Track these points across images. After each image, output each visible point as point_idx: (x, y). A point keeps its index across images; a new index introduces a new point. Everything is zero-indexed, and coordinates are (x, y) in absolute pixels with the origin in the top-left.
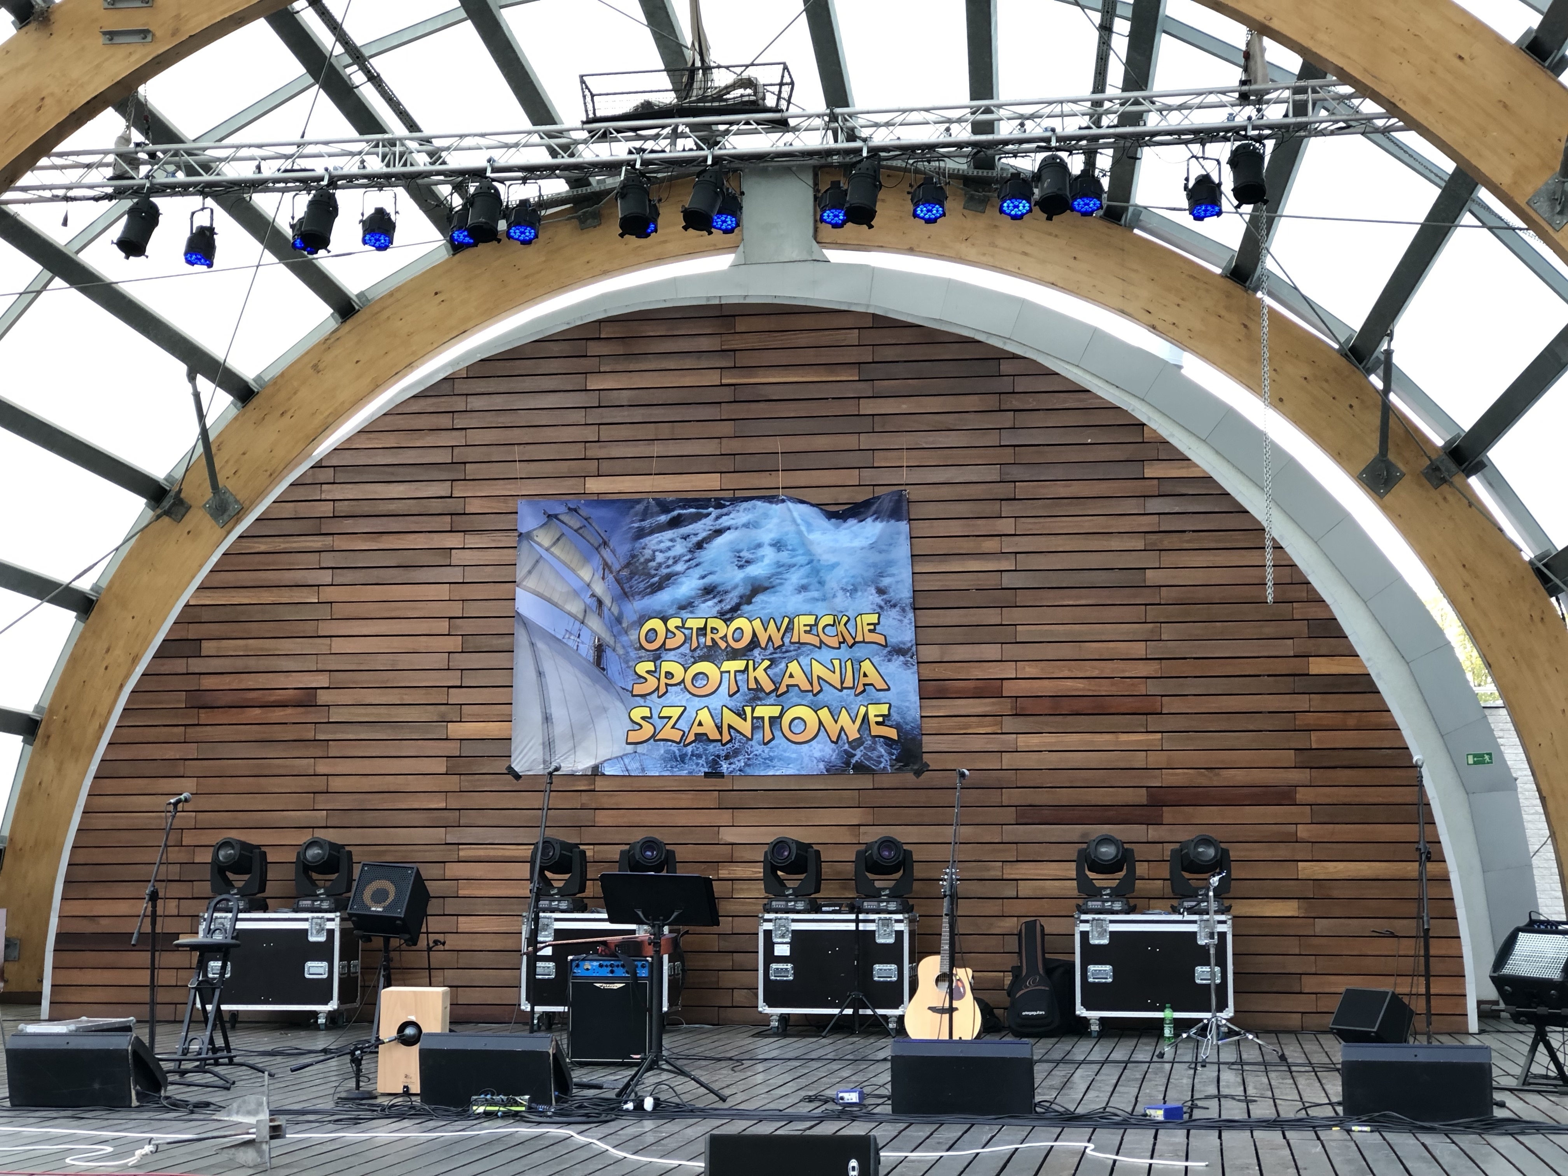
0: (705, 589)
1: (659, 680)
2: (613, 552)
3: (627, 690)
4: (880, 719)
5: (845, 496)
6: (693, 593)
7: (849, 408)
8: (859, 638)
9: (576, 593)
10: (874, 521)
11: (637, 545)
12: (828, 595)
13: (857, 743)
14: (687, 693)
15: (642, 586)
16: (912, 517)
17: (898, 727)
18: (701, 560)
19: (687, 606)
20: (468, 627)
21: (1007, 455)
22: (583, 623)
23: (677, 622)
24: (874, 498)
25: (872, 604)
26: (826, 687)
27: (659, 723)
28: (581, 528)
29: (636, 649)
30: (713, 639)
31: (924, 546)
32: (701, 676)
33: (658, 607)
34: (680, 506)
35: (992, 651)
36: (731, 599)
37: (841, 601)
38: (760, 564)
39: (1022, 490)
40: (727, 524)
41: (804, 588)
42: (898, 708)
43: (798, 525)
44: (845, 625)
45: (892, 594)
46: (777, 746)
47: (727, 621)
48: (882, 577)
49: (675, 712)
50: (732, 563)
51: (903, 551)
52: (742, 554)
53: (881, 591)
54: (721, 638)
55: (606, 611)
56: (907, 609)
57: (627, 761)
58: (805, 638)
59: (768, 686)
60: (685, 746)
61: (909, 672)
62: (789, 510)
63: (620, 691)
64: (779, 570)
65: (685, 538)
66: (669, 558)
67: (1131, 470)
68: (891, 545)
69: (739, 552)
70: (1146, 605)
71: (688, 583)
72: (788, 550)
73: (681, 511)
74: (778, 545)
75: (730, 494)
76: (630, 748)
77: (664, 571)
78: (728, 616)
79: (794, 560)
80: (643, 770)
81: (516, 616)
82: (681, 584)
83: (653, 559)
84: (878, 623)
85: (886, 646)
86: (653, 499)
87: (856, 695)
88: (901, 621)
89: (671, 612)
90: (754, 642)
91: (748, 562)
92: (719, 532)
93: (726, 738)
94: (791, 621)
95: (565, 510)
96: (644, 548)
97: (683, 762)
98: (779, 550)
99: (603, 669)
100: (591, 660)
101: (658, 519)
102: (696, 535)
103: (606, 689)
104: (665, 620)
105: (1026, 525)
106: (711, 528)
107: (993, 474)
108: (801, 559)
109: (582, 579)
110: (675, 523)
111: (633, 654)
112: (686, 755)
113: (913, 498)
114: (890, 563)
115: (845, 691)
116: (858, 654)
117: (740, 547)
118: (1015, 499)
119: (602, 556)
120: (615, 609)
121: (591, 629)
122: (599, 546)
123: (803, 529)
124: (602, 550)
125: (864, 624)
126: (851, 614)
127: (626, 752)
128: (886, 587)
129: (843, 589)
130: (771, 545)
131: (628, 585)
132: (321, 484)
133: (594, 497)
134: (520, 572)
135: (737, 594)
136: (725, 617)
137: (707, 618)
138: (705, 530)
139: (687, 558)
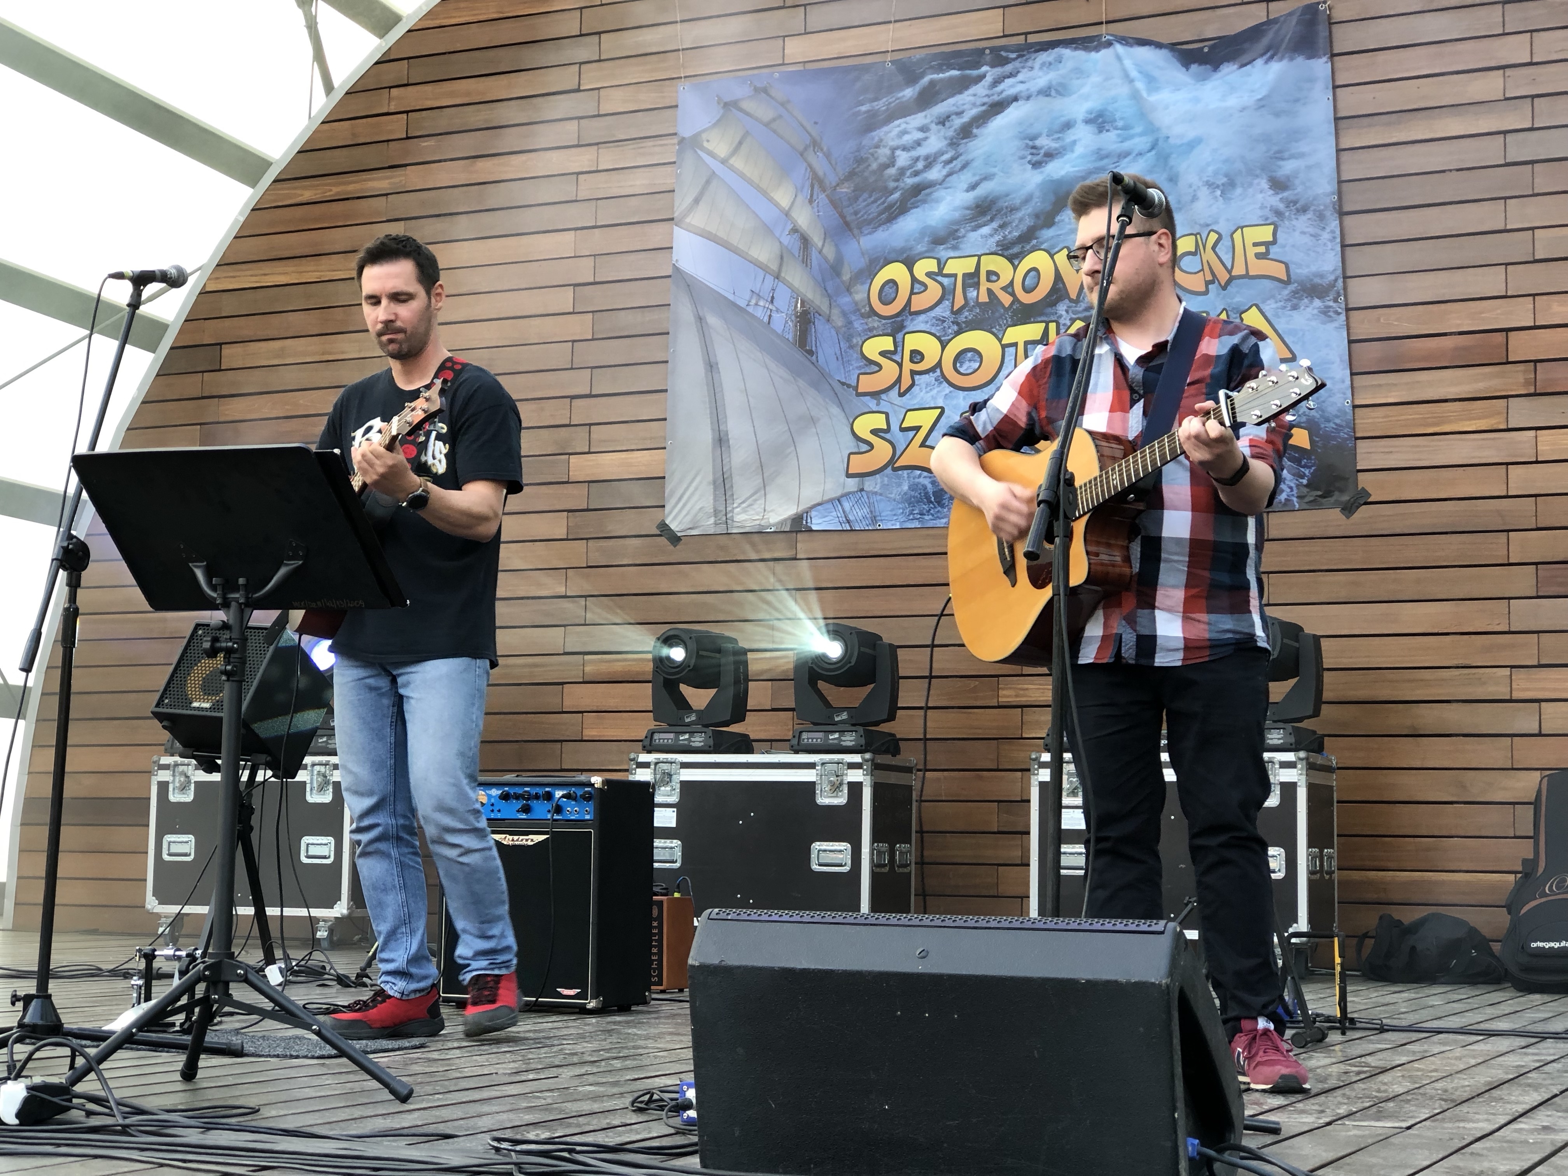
0: (978, 206)
1: (900, 365)
2: (828, 156)
3: (849, 386)
6: (957, 215)
8: (1239, 270)
9: (767, 230)
10: (1266, 62)
11: (866, 141)
14: (945, 384)
15: (874, 209)
16: (1335, 50)
17: (1311, 426)
18: (970, 157)
19: (946, 237)
20: (602, 298)
22: (777, 277)
23: (930, 265)
24: (1267, 23)
25: (1262, 207)
27: (901, 440)
28: (774, 120)
29: (863, 316)
30: (990, 291)
31: (1357, 101)
32: (969, 355)
33: (898, 243)
34: (932, 67)
35: (1485, 282)
36: (1021, 220)
38: (1069, 156)
40: (1012, 92)
43: (1132, 83)
44: (1214, 248)
45: (1300, 189)
47: (1014, 259)
48: (1283, 159)
49: (925, 419)
50: (1022, 158)
51: (1318, 112)
52: (1038, 143)
53: (1278, 185)
54: (1002, 289)
55: (814, 254)
56: (1328, 214)
57: (847, 505)
61: (1331, 326)
62: (1119, 58)
63: (838, 387)
68: (1297, 100)
69: (1034, 138)
71: (949, 198)
72: (1116, 128)
73: (936, 77)
74: (1099, 121)
75: (1019, 41)
76: (852, 484)
77: (910, 181)
78: (1016, 250)
79: (1126, 145)
80: (874, 519)
81: (673, 275)
82: (937, 201)
83: (892, 162)
84: (1274, 242)
85: (1288, 282)
86: (890, 63)
88: (1316, 236)
89: (920, 248)
90: (1058, 291)
91: (1050, 155)
92: (998, 107)
95: (751, 93)
96: (877, 146)
97: (939, 503)
98: (1101, 129)
99: (811, 353)
100: (790, 337)
101: (901, 94)
102: (959, 114)
103: (815, 385)
104: (910, 265)
106: (986, 100)
108: (1138, 142)
109: (777, 205)
110: (926, 99)
111: (858, 325)
113: (1337, 16)
114: (1296, 135)
116: (1238, 299)
117: (1033, 129)
119: (810, 166)
120: (829, 252)
121: (790, 286)
122: (806, 149)
123: (1140, 85)
124: (811, 157)
125: (1249, 244)
126: (1223, 227)
127: (847, 490)
128: (1288, 178)
129: (1210, 185)
130: (1087, 122)
131: (851, 210)
132: (390, 87)
133: (800, 67)
134: (681, 203)
135: (1030, 210)
136: (1011, 251)
137: (979, 256)
138: (974, 105)
139: (946, 157)
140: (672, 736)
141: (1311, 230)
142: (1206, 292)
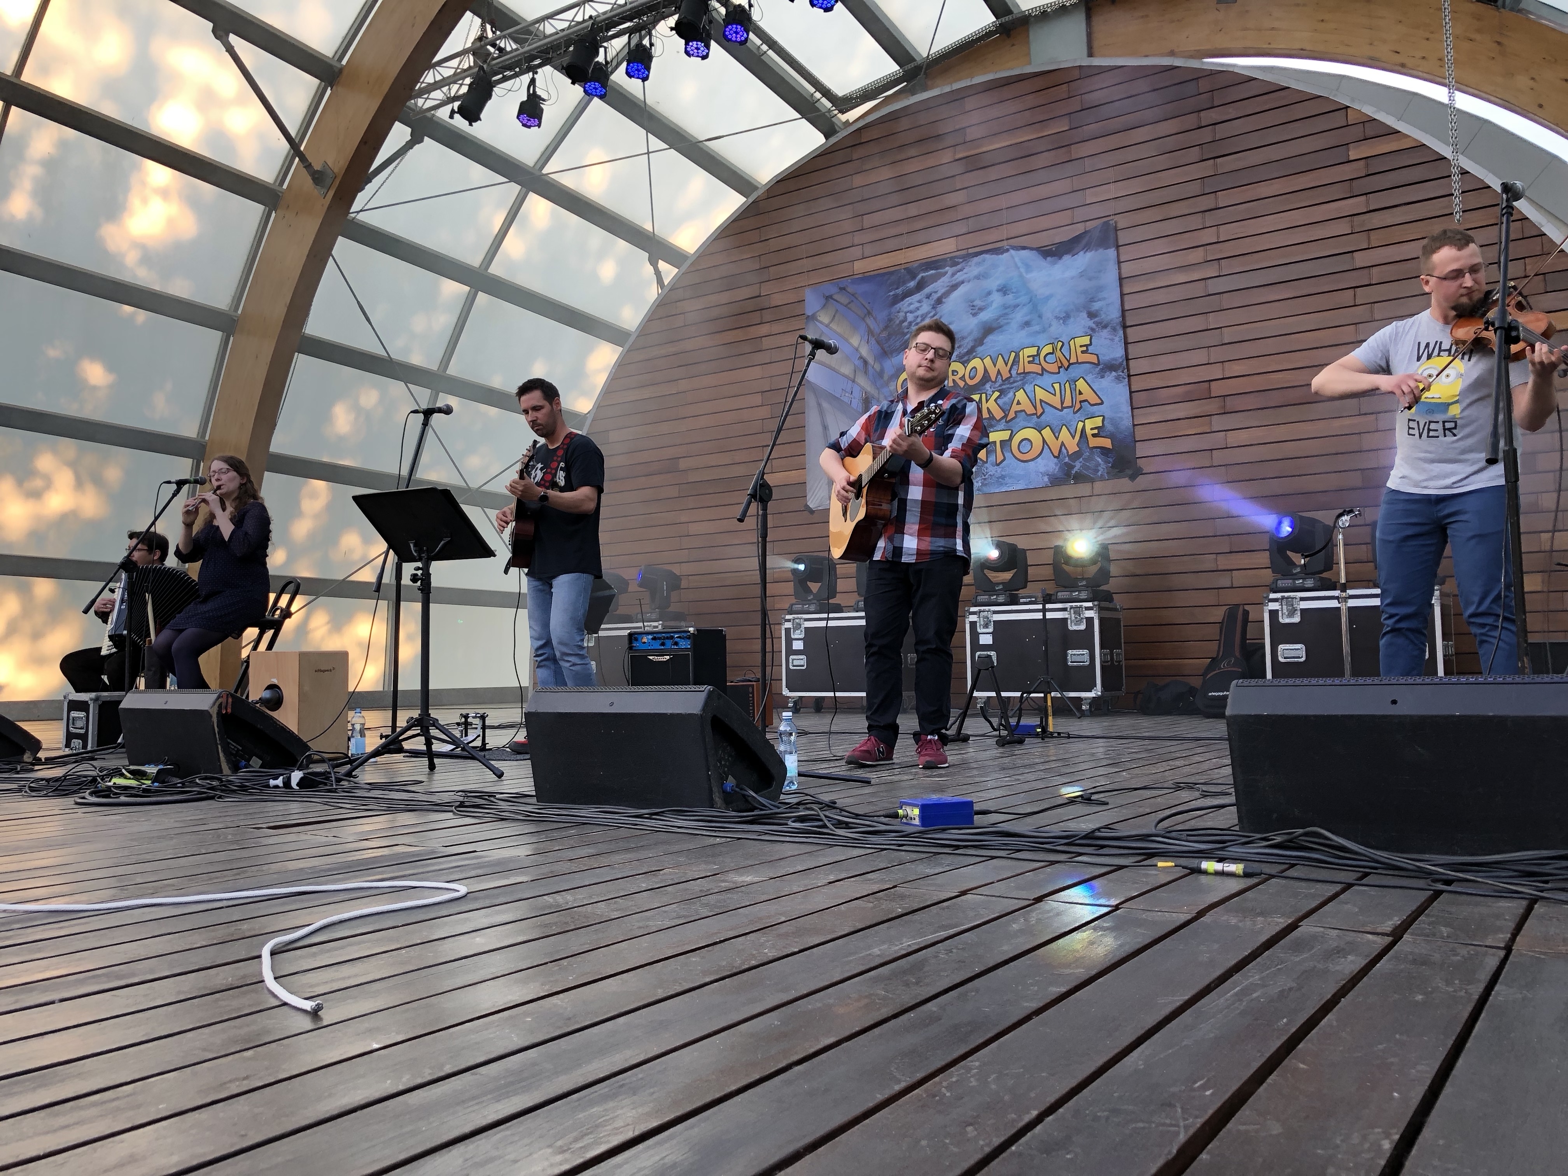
2: (875, 319)
4: (1096, 431)
7: (1062, 156)
8: (1073, 360)
9: (848, 357)
10: (1084, 253)
11: (893, 310)
12: (1047, 326)
13: (1076, 455)
15: (898, 343)
16: (1119, 244)
17: (1111, 436)
21: (1208, 168)
22: (854, 381)
24: (1084, 233)
25: (1084, 327)
26: (1048, 409)
28: (849, 303)
31: (1130, 269)
34: (922, 270)
35: (1199, 356)
36: (968, 343)
37: (1056, 329)
38: (990, 309)
39: (1223, 198)
40: (961, 279)
41: (1027, 324)
42: (1112, 419)
43: (1019, 269)
44: (1061, 350)
45: (1103, 316)
46: (1008, 466)
47: (965, 363)
48: (1094, 302)
50: (968, 311)
51: (1111, 277)
52: (975, 303)
53: (1091, 315)
54: (961, 378)
55: (870, 368)
56: (1117, 328)
58: (1030, 368)
59: (998, 414)
61: (1121, 385)
62: (1013, 257)
64: (1006, 311)
66: (918, 317)
67: (1336, 156)
68: (1100, 271)
69: (972, 301)
70: (1355, 288)
72: (1013, 293)
73: (925, 274)
74: (1004, 290)
75: (964, 253)
78: (966, 358)
79: (1018, 301)
81: (806, 384)
83: (906, 319)
84: (1091, 344)
85: (1098, 364)
86: (903, 270)
87: (1075, 413)
88: (1112, 340)
90: (986, 377)
91: (981, 309)
92: (954, 287)
94: (1017, 355)
95: (838, 291)
96: (899, 312)
98: (1005, 294)
101: (909, 285)
102: (936, 292)
105: (1228, 230)
106: (948, 284)
107: (1195, 188)
108: (1023, 299)
109: (853, 346)
110: (920, 287)
113: (1120, 226)
114: (1100, 289)
115: (1065, 410)
116: (1074, 375)
117: (973, 297)
118: (1217, 208)
119: (867, 324)
120: (877, 367)
121: (860, 385)
122: (865, 316)
123: (1023, 270)
124: (868, 320)
125: (1078, 347)
126: (1065, 339)
128: (1097, 311)
129: (1057, 318)
130: (998, 291)
131: (887, 345)
133: (860, 276)
135: (972, 338)
136: (964, 359)
138: (943, 286)
139: (932, 314)
140: (801, 606)
141: (1110, 337)
142: (1059, 373)
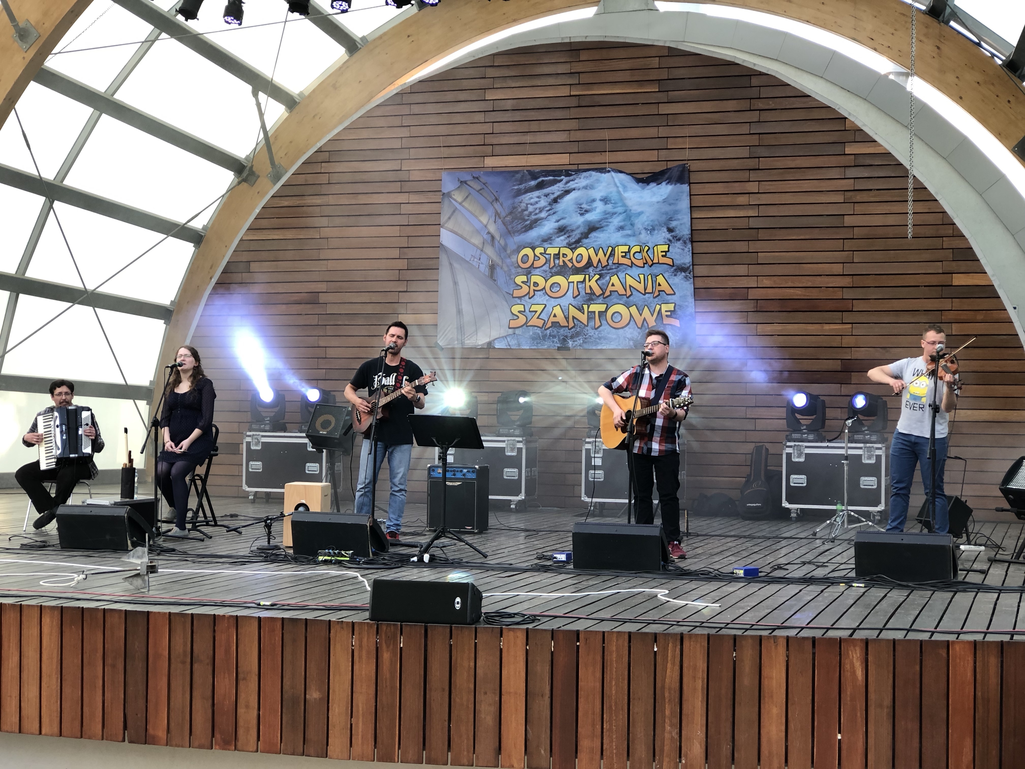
0: (559, 228)
1: (529, 287)
2: (501, 205)
3: (510, 294)
4: (669, 313)
5: (649, 168)
6: (551, 231)
7: (653, 110)
8: (656, 261)
9: (478, 232)
10: (666, 184)
11: (517, 200)
12: (637, 233)
14: (547, 296)
15: (519, 227)
16: (691, 181)
18: (557, 210)
19: (547, 240)
20: (411, 254)
21: (754, 140)
22: (482, 251)
23: (542, 250)
24: (667, 169)
25: (664, 238)
26: (635, 293)
27: (529, 315)
28: (481, 190)
29: (515, 267)
30: (564, 261)
31: (699, 201)
32: (556, 285)
33: (529, 241)
34: (543, 175)
35: (742, 270)
36: (576, 235)
37: (644, 237)
38: (594, 212)
39: (764, 163)
40: (573, 187)
41: (621, 228)
42: (681, 306)
43: (618, 187)
44: (647, 252)
45: (678, 232)
46: (603, 331)
47: (573, 250)
48: (672, 221)
49: (539, 308)
50: (576, 212)
51: (685, 204)
52: (582, 206)
53: (670, 230)
54: (569, 261)
55: (496, 243)
56: (688, 241)
57: (509, 339)
58: (623, 261)
59: (598, 291)
60: (545, 330)
61: (688, 282)
62: (613, 177)
63: (505, 294)
64: (606, 216)
65: (546, 195)
66: (536, 209)
67: (837, 149)
68: (677, 200)
70: (844, 239)
71: (548, 224)
72: (611, 203)
73: (544, 179)
74: (605, 200)
75: (575, 167)
76: (511, 331)
77: (533, 217)
78: (574, 246)
79: (615, 210)
80: (519, 345)
81: (440, 246)
82: (544, 225)
83: (526, 209)
84: (668, 251)
85: (673, 266)
86: (527, 171)
87: (654, 298)
88: (683, 249)
89: (537, 243)
90: (590, 263)
91: (587, 211)
92: (567, 192)
93: (571, 324)
94: (613, 250)
95: (471, 178)
96: (521, 203)
97: (544, 340)
98: (606, 203)
99: (495, 280)
100: (487, 274)
101: (530, 183)
102: (553, 194)
103: (496, 293)
104: (533, 249)
105: (766, 187)
106: (563, 189)
107: (745, 152)
108: (620, 209)
109: (482, 222)
110: (540, 186)
111: (513, 271)
112: (546, 335)
113: (692, 169)
114: (676, 212)
115: (647, 295)
116: (655, 271)
117: (580, 202)
118: (759, 169)
119: (494, 208)
121: (487, 255)
122: (493, 201)
123: (621, 189)
124: (494, 203)
125: (659, 252)
126: (650, 245)
127: (509, 333)
128: (674, 228)
129: (646, 229)
130: (601, 200)
131: (511, 226)
132: (322, 162)
133: (490, 170)
134: (443, 218)
135: (579, 232)
136: (572, 247)
137: (560, 248)
138: (559, 190)
139: (548, 209)
141: (682, 247)
142: (644, 267)
